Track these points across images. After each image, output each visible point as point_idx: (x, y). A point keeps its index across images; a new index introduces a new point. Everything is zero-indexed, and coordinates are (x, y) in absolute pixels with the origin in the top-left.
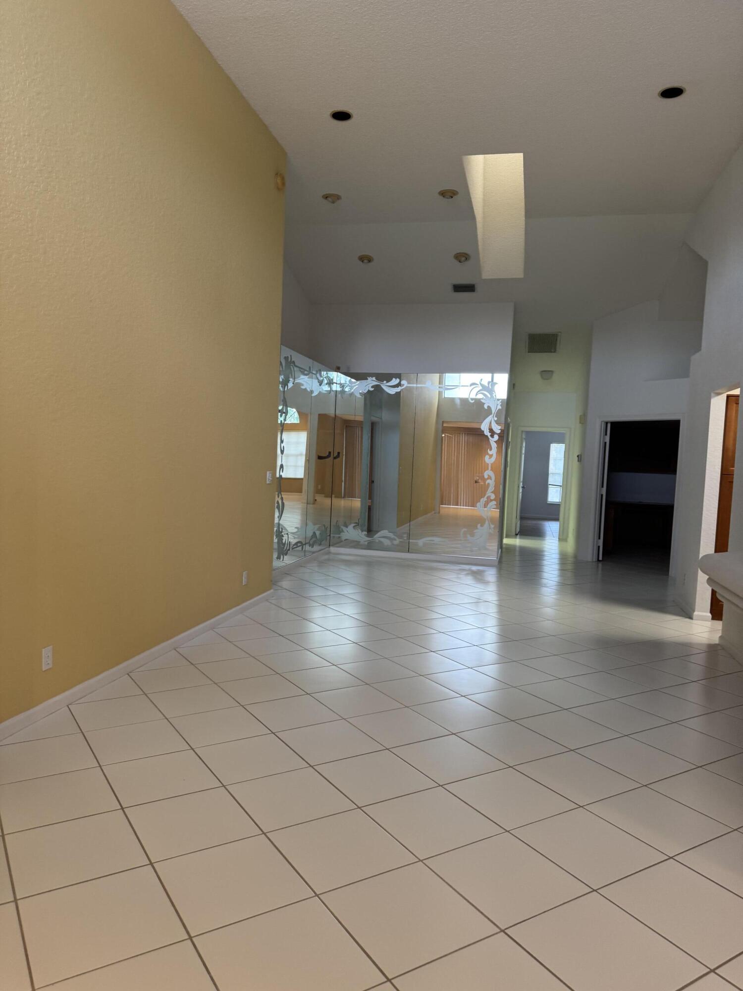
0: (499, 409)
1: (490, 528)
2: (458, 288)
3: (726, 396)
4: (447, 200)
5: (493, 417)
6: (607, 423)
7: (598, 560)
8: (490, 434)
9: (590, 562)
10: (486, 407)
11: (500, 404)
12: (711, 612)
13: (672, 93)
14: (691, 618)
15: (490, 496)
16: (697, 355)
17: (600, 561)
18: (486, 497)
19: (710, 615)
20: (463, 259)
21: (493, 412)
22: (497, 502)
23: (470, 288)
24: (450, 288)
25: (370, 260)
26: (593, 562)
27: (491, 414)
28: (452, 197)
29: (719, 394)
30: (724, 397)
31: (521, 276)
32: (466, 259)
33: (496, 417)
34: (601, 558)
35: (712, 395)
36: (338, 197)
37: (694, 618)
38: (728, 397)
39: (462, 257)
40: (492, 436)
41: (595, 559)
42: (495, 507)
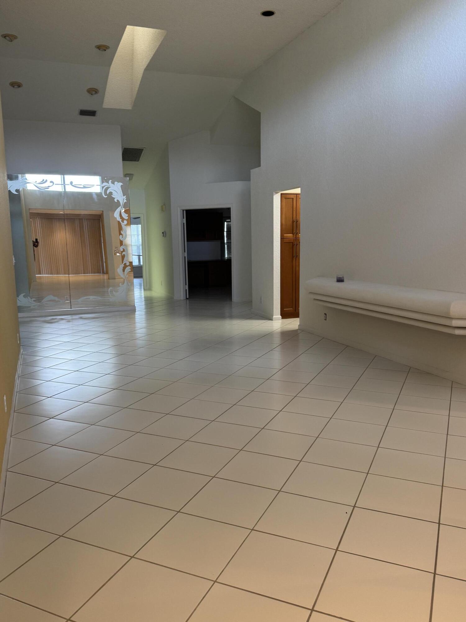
0: (125, 202)
1: (128, 285)
2: (83, 113)
3: (280, 194)
4: (101, 51)
5: (122, 208)
6: (183, 210)
7: (187, 298)
8: (121, 220)
9: (182, 300)
10: (116, 200)
11: (126, 198)
12: (281, 315)
13: (268, 14)
14: (272, 320)
15: (126, 263)
16: (257, 169)
17: (188, 298)
18: (123, 264)
19: (281, 316)
20: (94, 93)
21: (121, 205)
22: (131, 267)
23: (92, 113)
24: (78, 112)
25: (19, 86)
26: (184, 300)
27: (121, 206)
28: (105, 50)
29: (277, 193)
30: (279, 195)
31: (130, 108)
32: (96, 92)
33: (123, 208)
34: (188, 297)
35: (274, 193)
36: (15, 37)
37: (274, 319)
38: (281, 194)
39: (93, 91)
40: (123, 221)
41: (185, 298)
42: (130, 270)
